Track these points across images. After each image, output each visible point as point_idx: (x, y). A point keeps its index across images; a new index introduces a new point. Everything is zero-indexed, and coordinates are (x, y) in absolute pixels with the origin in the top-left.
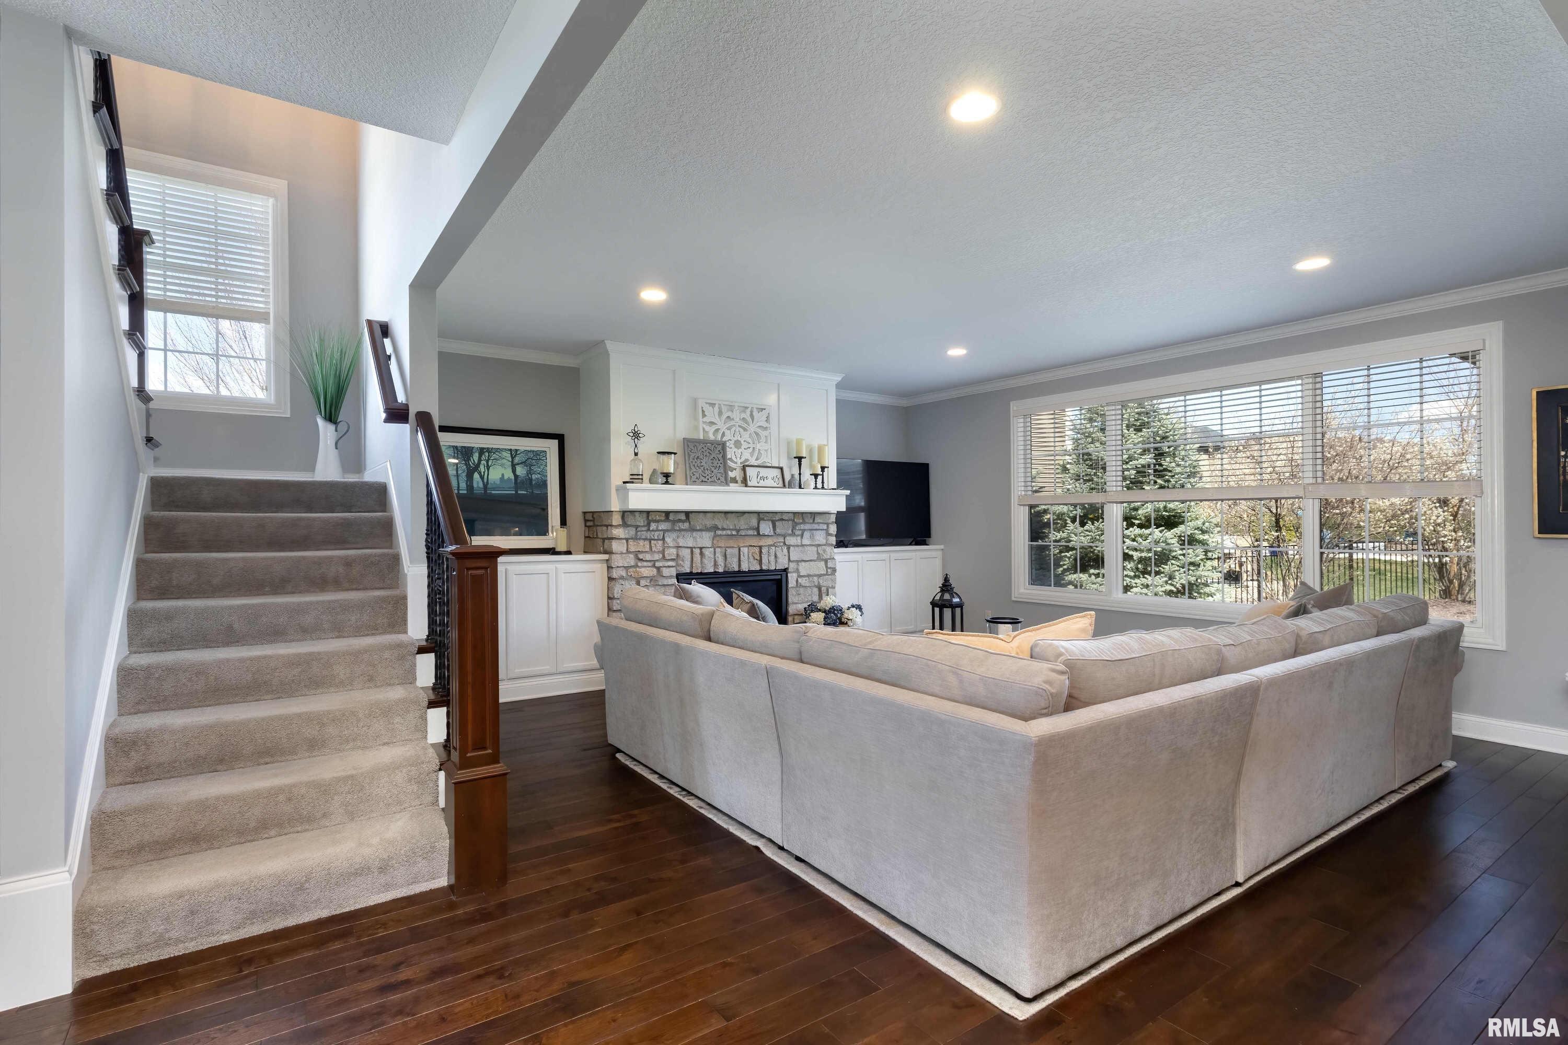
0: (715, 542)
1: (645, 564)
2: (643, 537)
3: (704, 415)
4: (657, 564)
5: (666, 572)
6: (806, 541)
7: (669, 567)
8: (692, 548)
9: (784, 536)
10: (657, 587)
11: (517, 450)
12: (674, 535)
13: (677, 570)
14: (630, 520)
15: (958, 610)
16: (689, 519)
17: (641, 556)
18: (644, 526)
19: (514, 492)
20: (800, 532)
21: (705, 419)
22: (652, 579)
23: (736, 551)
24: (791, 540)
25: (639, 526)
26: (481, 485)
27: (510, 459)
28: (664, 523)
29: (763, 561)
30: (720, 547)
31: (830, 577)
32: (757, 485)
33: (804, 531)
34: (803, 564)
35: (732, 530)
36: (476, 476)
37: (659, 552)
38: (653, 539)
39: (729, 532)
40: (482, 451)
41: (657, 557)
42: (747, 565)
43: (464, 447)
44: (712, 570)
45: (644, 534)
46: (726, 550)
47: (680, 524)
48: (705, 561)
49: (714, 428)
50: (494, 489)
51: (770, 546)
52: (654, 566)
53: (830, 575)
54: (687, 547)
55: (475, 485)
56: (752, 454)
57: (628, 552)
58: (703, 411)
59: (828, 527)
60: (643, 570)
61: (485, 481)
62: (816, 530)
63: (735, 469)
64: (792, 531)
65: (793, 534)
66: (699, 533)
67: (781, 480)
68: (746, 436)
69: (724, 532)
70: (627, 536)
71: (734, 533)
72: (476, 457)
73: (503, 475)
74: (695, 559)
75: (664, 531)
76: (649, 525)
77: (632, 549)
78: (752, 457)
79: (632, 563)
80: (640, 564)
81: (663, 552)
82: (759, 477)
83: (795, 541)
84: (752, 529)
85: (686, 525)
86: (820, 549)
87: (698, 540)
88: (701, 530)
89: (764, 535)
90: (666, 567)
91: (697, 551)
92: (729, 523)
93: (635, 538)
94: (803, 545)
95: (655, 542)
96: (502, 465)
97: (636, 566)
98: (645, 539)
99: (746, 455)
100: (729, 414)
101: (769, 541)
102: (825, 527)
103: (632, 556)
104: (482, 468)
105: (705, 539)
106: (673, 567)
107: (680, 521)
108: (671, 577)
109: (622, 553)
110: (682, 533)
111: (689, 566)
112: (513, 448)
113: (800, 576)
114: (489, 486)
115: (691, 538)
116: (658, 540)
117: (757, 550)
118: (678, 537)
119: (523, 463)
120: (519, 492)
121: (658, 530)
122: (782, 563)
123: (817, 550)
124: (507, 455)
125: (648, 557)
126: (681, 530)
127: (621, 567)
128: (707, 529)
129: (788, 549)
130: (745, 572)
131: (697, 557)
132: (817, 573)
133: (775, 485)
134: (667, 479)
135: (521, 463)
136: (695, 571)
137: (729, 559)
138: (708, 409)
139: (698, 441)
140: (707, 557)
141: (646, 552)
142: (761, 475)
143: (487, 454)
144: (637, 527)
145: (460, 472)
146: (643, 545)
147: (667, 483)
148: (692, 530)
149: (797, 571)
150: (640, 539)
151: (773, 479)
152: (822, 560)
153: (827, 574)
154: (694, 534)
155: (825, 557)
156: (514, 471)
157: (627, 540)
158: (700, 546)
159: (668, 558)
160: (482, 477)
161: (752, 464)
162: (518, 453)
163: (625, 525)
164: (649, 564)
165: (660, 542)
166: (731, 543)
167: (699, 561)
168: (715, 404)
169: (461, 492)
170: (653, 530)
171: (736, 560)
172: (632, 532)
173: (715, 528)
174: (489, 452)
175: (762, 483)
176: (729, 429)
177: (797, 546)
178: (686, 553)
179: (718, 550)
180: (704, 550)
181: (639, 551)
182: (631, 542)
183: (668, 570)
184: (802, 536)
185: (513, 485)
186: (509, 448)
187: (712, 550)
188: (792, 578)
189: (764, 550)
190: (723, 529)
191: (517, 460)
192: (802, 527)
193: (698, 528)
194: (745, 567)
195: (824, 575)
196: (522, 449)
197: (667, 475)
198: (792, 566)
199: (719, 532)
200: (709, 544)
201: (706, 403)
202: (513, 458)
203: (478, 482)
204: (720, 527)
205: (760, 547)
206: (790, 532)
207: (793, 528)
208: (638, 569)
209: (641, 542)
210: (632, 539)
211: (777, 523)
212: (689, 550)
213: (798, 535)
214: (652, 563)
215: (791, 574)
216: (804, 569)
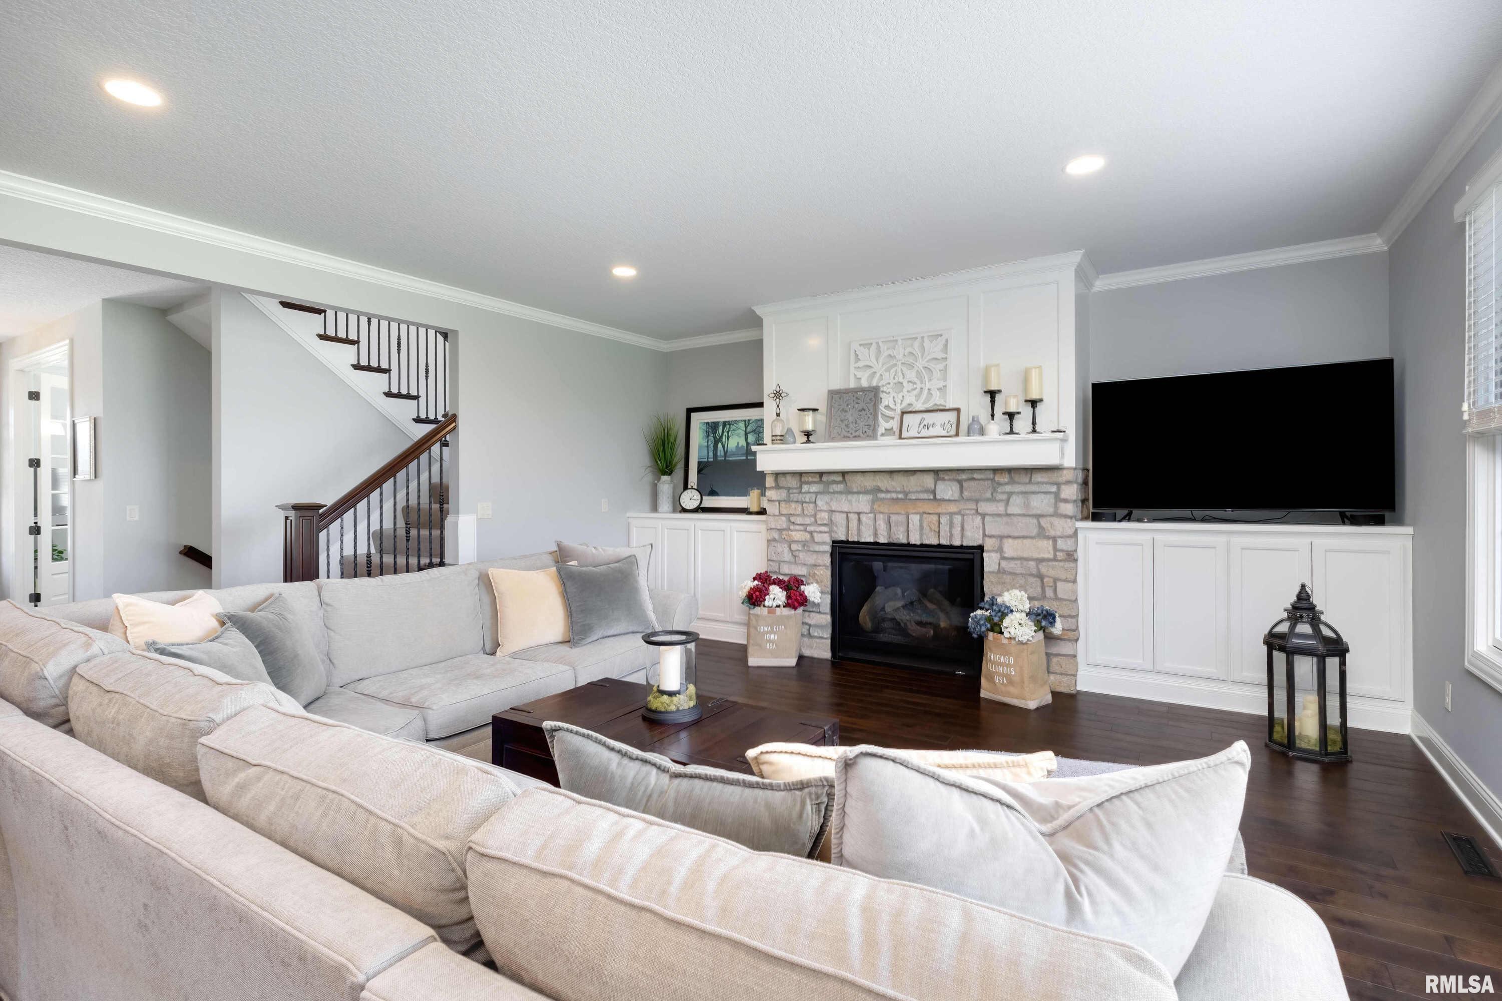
0: (875, 507)
1: (798, 527)
2: (795, 499)
3: (857, 359)
4: (809, 529)
5: (818, 537)
6: (1012, 509)
7: (821, 532)
8: (847, 513)
9: (977, 501)
10: (809, 553)
11: (749, 420)
12: (827, 498)
13: (831, 537)
14: (782, 481)
15: (1332, 663)
16: (845, 481)
17: (792, 519)
18: (796, 488)
19: (745, 458)
20: (1004, 497)
21: (860, 364)
22: (804, 544)
23: (902, 518)
24: (984, 507)
25: (792, 488)
26: (723, 453)
27: (744, 429)
28: (816, 485)
29: (942, 533)
30: (881, 513)
31: (1061, 564)
32: (917, 435)
33: (1010, 494)
34: (1010, 540)
35: (900, 492)
36: (720, 445)
37: (811, 516)
38: (805, 502)
39: (894, 495)
40: (725, 424)
41: (808, 521)
42: (918, 537)
43: (713, 422)
44: (871, 540)
45: (795, 497)
46: (890, 517)
47: (834, 486)
48: (863, 528)
49: (869, 372)
50: (733, 455)
51: (951, 514)
52: (805, 530)
53: (1061, 561)
54: (842, 512)
55: (719, 454)
56: (918, 397)
57: (781, 514)
58: (857, 355)
59: (1059, 489)
60: (793, 533)
61: (726, 449)
62: (1034, 493)
63: (893, 418)
64: (992, 494)
65: (992, 499)
66: (856, 496)
67: (954, 426)
68: (911, 375)
69: (889, 496)
70: (779, 498)
71: (900, 496)
72: (720, 429)
73: (738, 443)
74: (850, 525)
75: (817, 493)
76: (801, 487)
77: (784, 511)
78: (917, 401)
79: (785, 526)
80: (792, 527)
81: (815, 516)
82: (922, 425)
83: (994, 508)
84: (926, 491)
85: (840, 487)
86: (1043, 521)
87: (854, 504)
88: (858, 493)
89: (944, 500)
90: (817, 532)
91: (853, 517)
92: (897, 483)
93: (788, 501)
94: (1008, 515)
95: (807, 505)
96: (738, 435)
97: (789, 529)
98: (797, 502)
99: (910, 399)
100: (890, 352)
101: (953, 508)
102: (1054, 489)
103: (784, 518)
104: (724, 439)
105: (862, 503)
106: (825, 532)
107: (835, 482)
108: (824, 543)
109: (774, 515)
110: (836, 495)
111: (844, 533)
112: (747, 419)
113: (1004, 558)
114: (728, 454)
115: (846, 502)
116: (810, 502)
117: (935, 518)
118: (832, 499)
119: (754, 431)
120: (749, 458)
121: (809, 493)
122: (972, 538)
123: (1039, 523)
124: (742, 425)
125: (799, 520)
126: (834, 493)
127: (773, 529)
128: (866, 492)
129: (983, 519)
130: (915, 546)
131: (854, 524)
132: (1036, 556)
133: (945, 433)
134: (808, 438)
135: (752, 431)
136: (851, 539)
137: (894, 529)
138: (863, 352)
139: (846, 392)
140: (864, 524)
141: (798, 515)
142: (925, 422)
143: (728, 426)
144: (789, 489)
145: (709, 443)
146: (795, 508)
147: (808, 441)
148: (849, 492)
149: (1000, 550)
150: (792, 501)
151: (943, 426)
152: (1048, 538)
153: (1055, 559)
154: (850, 497)
155: (1052, 533)
156: (746, 439)
157: (779, 502)
158: (857, 510)
159: (819, 522)
160: (723, 447)
161: (917, 409)
162: (751, 422)
163: (777, 487)
164: (802, 528)
165: (812, 505)
166: (897, 508)
167: (855, 528)
168: (872, 344)
169: (709, 460)
170: (805, 493)
171: (902, 529)
172: (783, 494)
173: (879, 490)
174: (730, 424)
175: (925, 433)
176: (886, 371)
177: (999, 515)
178: (840, 519)
179: (881, 517)
180: (861, 516)
181: (791, 514)
182: (783, 505)
183: (820, 535)
184: (1008, 502)
185: (745, 452)
186: (744, 419)
187: (872, 515)
188: (990, 562)
189: (944, 520)
190: (888, 491)
191: (749, 429)
192: (1008, 488)
193: (855, 490)
194: (915, 539)
195: (1049, 560)
196: (753, 418)
197: (808, 434)
198: (989, 544)
199: (882, 495)
200: (867, 509)
201: (860, 345)
202: (746, 427)
203: (720, 451)
204: (884, 489)
205: (939, 515)
206: (988, 495)
207: (994, 490)
208: (790, 532)
209: (793, 505)
210: (784, 501)
211: (965, 484)
212: (845, 515)
213: (1001, 501)
214: (805, 527)
215: (988, 554)
216: (1011, 548)
